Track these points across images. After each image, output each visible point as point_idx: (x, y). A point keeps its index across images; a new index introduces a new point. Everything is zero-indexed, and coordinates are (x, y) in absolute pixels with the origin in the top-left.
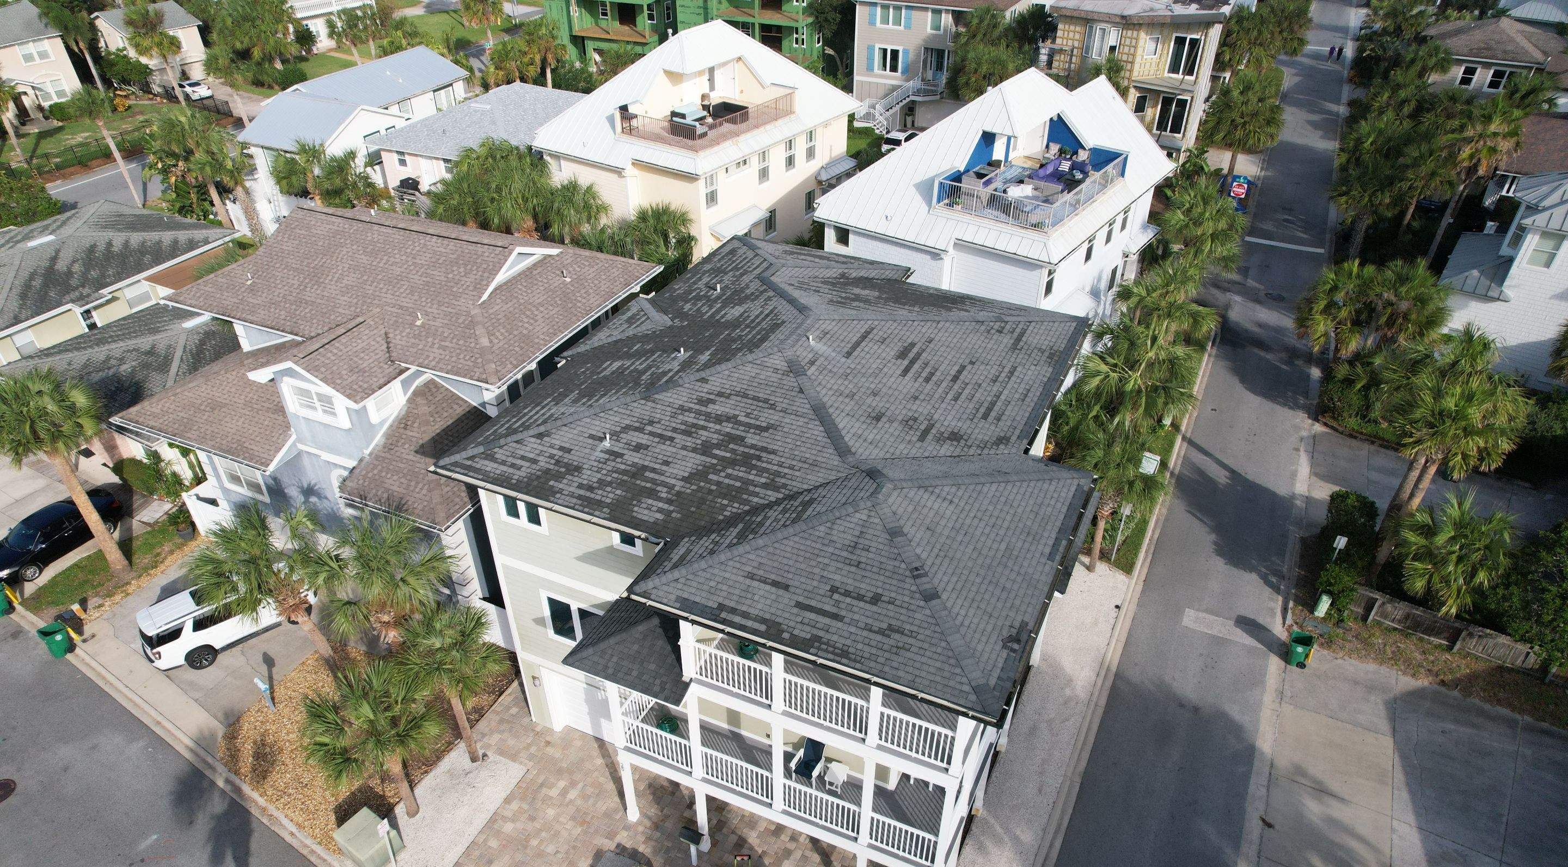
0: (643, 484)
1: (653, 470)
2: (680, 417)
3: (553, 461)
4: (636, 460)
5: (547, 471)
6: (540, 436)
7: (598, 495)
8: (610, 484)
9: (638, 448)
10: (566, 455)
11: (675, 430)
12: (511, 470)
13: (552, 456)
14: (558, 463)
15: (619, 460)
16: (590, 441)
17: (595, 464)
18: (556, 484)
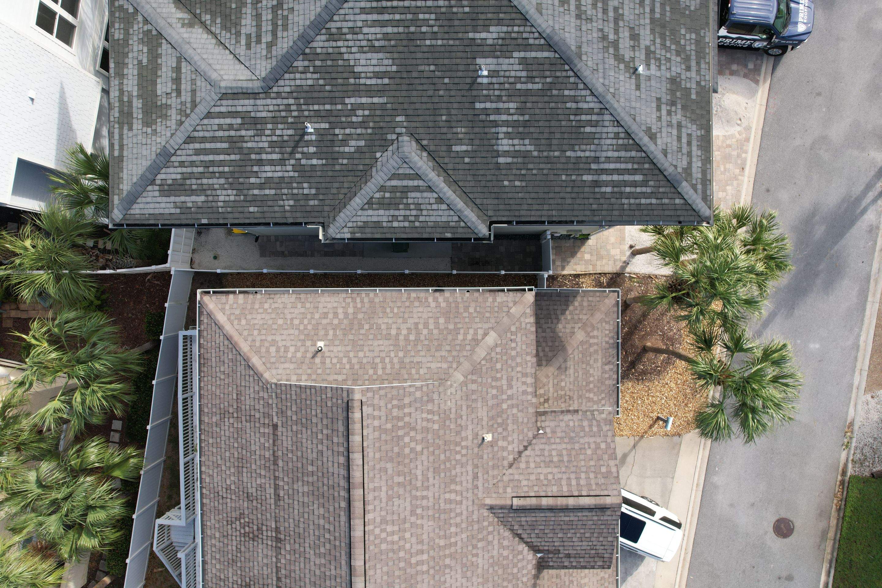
0: (668, 14)
1: (652, 11)
2: (589, 12)
3: (673, 109)
4: (648, 32)
5: (684, 108)
6: (653, 137)
7: (691, 48)
8: (678, 43)
9: (635, 37)
10: (663, 100)
11: (605, 11)
12: (694, 143)
13: (669, 113)
14: (673, 103)
15: (652, 48)
16: (643, 86)
17: (663, 67)
18: (693, 92)
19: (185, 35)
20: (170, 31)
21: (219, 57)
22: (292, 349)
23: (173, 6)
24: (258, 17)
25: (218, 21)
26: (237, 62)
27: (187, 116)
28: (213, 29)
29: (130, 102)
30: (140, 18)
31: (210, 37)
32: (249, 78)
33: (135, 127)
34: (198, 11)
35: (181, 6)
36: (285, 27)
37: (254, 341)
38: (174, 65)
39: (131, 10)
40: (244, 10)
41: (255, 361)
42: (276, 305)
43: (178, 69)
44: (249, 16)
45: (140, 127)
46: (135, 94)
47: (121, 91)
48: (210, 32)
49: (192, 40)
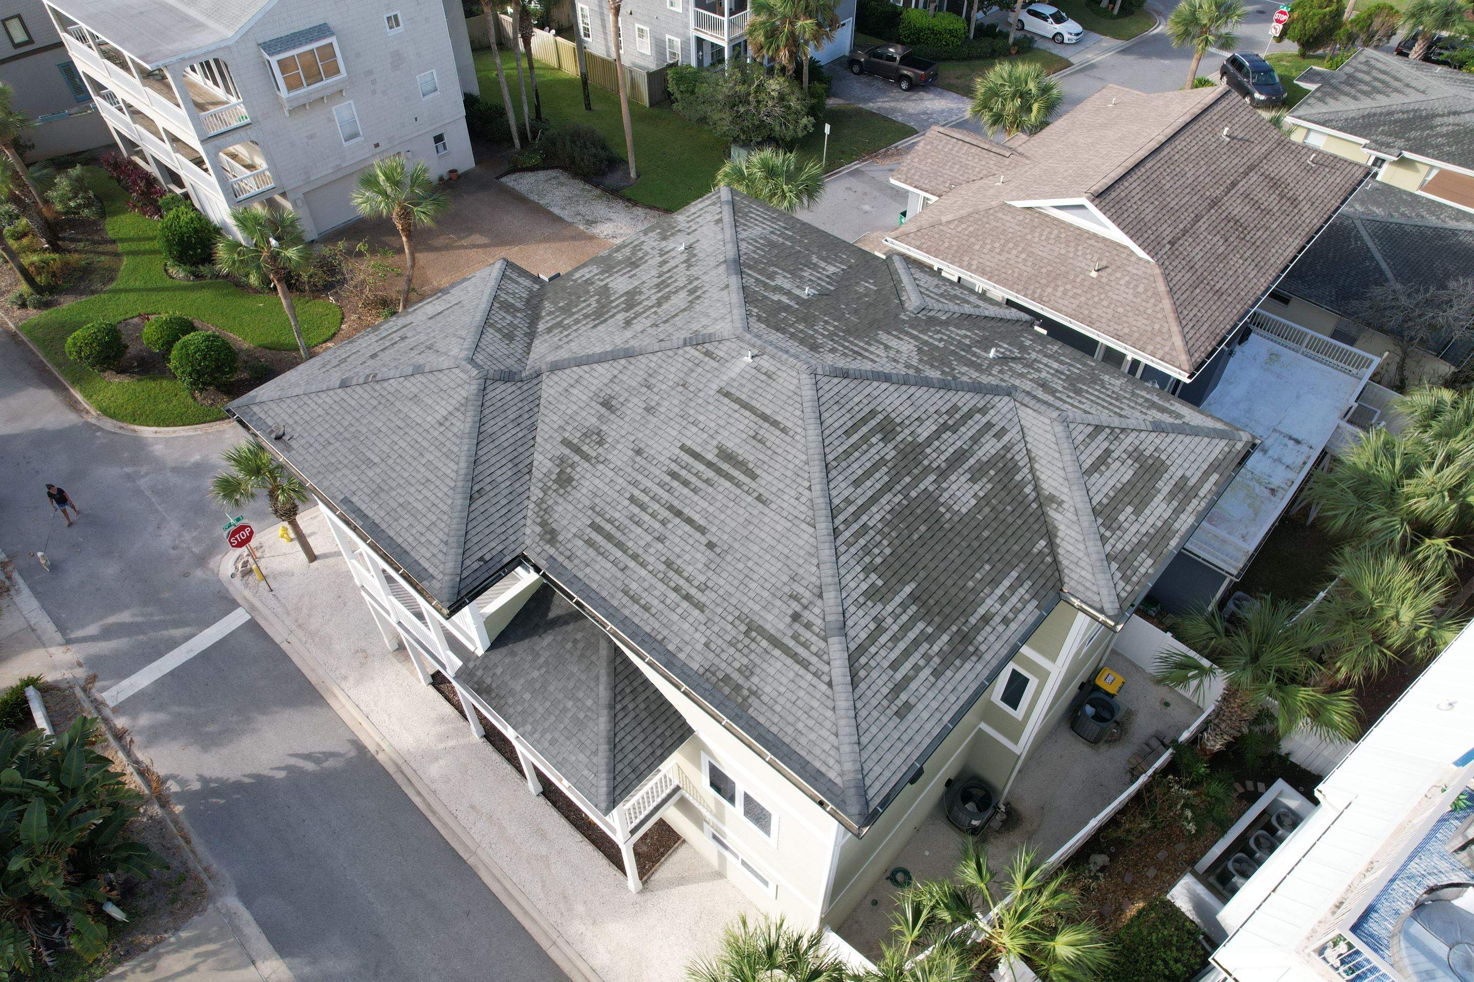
6: (719, 221)
19: (1066, 490)
20: (1080, 506)
21: (1041, 446)
22: (1122, 282)
23: (1059, 534)
24: (975, 440)
25: (1018, 478)
26: (1025, 430)
27: (1113, 429)
28: (1030, 477)
29: (1172, 495)
30: (1108, 548)
31: (1038, 473)
32: (1023, 408)
33: (1179, 474)
34: (1034, 506)
35: (1050, 528)
36: (955, 408)
37: (1155, 305)
38: (1096, 475)
39: (1114, 565)
40: (985, 459)
41: (1162, 287)
42: (1116, 327)
43: (1095, 468)
44: (983, 450)
45: (1172, 469)
46: (1160, 497)
47: (1177, 512)
48: (1036, 479)
49: (1061, 480)
